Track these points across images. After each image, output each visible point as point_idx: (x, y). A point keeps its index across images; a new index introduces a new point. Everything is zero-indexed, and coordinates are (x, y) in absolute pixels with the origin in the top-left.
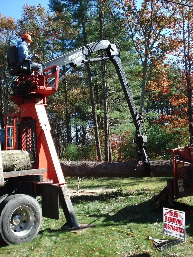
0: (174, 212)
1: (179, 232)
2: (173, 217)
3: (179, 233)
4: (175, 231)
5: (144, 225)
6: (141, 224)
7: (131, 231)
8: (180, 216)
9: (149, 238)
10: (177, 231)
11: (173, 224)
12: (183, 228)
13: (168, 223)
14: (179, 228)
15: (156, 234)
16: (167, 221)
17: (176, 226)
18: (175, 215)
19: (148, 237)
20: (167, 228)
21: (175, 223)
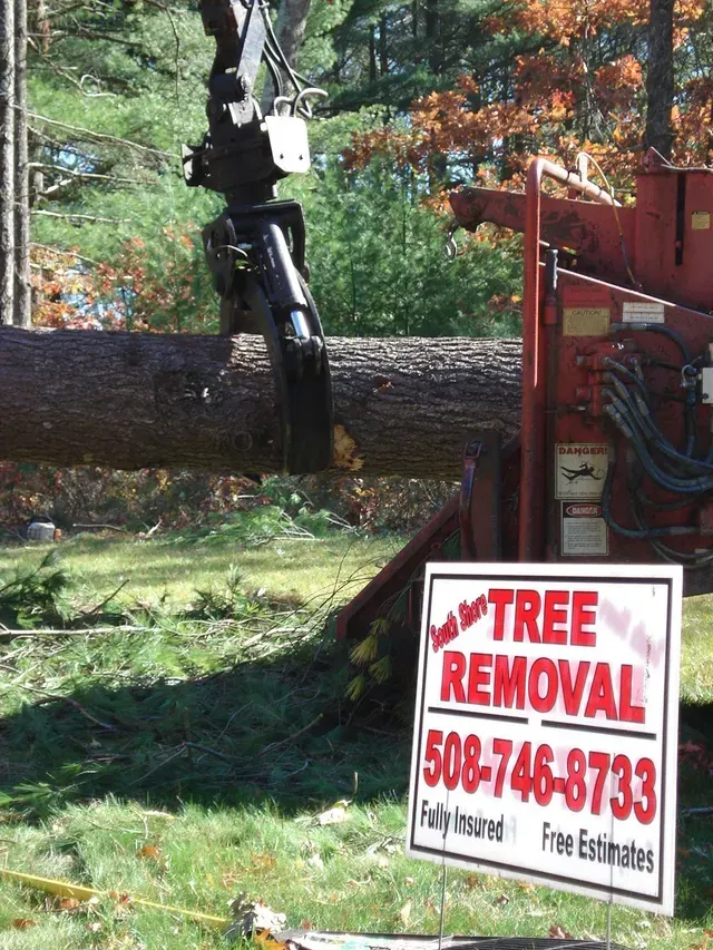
0: (541, 588)
1: (596, 809)
2: (532, 651)
3: (600, 825)
4: (543, 799)
5: (219, 823)
6: (191, 812)
7: (78, 869)
8: (619, 622)
9: (249, 919)
10: (574, 804)
11: (531, 730)
12: (651, 750)
13: (464, 727)
14: (599, 759)
15: (330, 894)
16: (452, 704)
17: (561, 741)
18: (554, 617)
19: (243, 912)
20: (451, 784)
21: (558, 713)
